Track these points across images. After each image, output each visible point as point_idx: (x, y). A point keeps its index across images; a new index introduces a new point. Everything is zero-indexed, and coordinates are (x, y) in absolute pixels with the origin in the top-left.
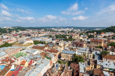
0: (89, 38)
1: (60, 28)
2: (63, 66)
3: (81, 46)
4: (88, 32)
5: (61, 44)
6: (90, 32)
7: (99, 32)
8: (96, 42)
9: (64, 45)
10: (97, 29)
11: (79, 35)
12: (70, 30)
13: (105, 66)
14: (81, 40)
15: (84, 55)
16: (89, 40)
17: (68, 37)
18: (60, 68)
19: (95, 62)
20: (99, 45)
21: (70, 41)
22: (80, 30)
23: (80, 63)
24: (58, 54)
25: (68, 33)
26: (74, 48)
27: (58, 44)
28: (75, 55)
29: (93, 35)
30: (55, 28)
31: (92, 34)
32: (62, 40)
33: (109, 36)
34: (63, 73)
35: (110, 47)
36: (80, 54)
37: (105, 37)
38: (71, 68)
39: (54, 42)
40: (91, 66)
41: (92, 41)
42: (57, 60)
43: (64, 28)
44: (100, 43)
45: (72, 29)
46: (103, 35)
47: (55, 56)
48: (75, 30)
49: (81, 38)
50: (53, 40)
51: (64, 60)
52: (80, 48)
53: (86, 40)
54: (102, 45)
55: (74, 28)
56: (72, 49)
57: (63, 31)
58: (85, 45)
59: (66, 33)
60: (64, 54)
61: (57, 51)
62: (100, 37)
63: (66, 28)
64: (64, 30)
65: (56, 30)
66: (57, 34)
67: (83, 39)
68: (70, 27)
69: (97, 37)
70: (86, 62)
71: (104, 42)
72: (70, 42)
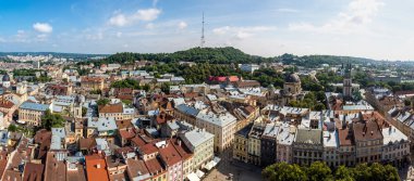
0: (81, 74)
1: (25, 54)
2: (18, 137)
3: (63, 91)
4: (79, 64)
5: (22, 89)
6: (83, 64)
7: (98, 64)
8: (92, 82)
9: (29, 92)
10: (96, 58)
11: (61, 70)
12: (46, 60)
13: (101, 128)
14: (65, 80)
15: (68, 111)
16: (80, 80)
17: (38, 75)
18: (10, 142)
19: (85, 123)
20: (96, 88)
21: (43, 81)
22: (65, 60)
23: (54, 130)
24: (12, 110)
25: (41, 65)
26: (48, 97)
27: (14, 88)
28: (47, 112)
29: (88, 70)
30: (15, 54)
31: (86, 67)
32: (22, 79)
33: (114, 71)
34: (13, 154)
35: (113, 90)
36: (59, 109)
37: (107, 72)
38: (34, 143)
39: (7, 84)
40: (77, 133)
41: (84, 82)
42: (9, 124)
43: (33, 54)
44: (98, 83)
45: (51, 56)
46: (105, 68)
47: (5, 114)
48: (56, 60)
49: (65, 76)
50: (4, 80)
51: (26, 124)
52: (61, 97)
53: (74, 79)
54: (102, 87)
55: (55, 55)
56: (44, 99)
57: (31, 62)
58: (70, 89)
59: (35, 65)
60: (25, 112)
61: (10, 105)
62: (100, 73)
63: (38, 54)
64: (33, 59)
65: (16, 58)
66: (18, 67)
67: (69, 78)
68: (46, 54)
69: (94, 72)
70: (68, 126)
71: (105, 82)
72: (42, 86)
